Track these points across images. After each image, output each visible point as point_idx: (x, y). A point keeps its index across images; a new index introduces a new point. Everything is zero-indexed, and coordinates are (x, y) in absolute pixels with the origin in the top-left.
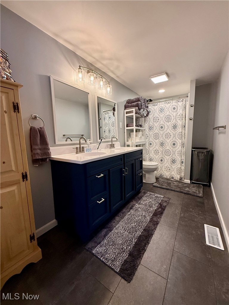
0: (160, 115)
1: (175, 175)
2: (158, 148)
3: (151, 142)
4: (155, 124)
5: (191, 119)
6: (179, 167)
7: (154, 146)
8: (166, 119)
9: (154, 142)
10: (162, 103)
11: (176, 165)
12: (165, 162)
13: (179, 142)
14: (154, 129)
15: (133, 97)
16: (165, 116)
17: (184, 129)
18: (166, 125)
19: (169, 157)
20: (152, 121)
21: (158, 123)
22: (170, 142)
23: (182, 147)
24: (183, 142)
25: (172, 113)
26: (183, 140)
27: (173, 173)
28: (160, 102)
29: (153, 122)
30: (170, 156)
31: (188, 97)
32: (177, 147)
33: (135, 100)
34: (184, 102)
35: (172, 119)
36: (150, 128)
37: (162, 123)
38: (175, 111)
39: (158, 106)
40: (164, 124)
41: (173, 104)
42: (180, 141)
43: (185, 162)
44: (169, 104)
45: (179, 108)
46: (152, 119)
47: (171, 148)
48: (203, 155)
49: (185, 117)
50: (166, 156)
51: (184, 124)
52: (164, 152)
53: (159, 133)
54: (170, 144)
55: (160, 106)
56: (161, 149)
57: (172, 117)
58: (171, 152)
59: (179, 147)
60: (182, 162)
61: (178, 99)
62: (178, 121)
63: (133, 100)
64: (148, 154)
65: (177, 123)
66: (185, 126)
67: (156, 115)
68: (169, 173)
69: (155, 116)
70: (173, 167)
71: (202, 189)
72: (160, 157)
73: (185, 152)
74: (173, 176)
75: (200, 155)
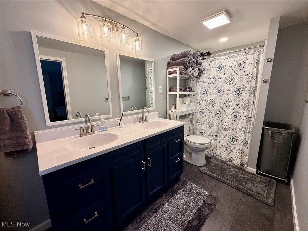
0: (218, 74)
1: (234, 158)
2: (212, 119)
3: (203, 111)
4: (210, 86)
5: (266, 82)
6: (241, 148)
7: (208, 116)
8: (226, 81)
9: (207, 110)
10: (222, 57)
11: (237, 145)
12: (222, 139)
13: (243, 114)
14: (209, 94)
15: (178, 51)
16: (224, 76)
17: (253, 96)
18: (225, 89)
19: (227, 133)
20: (207, 82)
21: (215, 85)
22: (231, 113)
23: (247, 121)
24: (250, 115)
25: (236, 72)
26: (250, 112)
27: (231, 155)
28: (218, 56)
29: (207, 84)
30: (229, 132)
31: (263, 46)
32: (241, 121)
33: (180, 55)
34: (256, 55)
35: (235, 81)
36: (204, 92)
37: (220, 85)
38: (241, 68)
39: (215, 61)
40: (222, 87)
41: (239, 58)
42: (246, 113)
43: (251, 144)
44: (233, 59)
45: (247, 64)
46: (207, 80)
47: (231, 121)
48: (281, 137)
49: (257, 78)
50: (223, 131)
51: (254, 89)
52: (220, 125)
53: (215, 100)
54: (229, 115)
55: (219, 61)
56: (217, 121)
57: (236, 78)
58: (231, 126)
59: (242, 121)
60: (247, 143)
61: (247, 51)
62: (245, 83)
63: (178, 55)
64: (200, 126)
65: (242, 86)
66: (254, 92)
67: (213, 74)
68: (226, 154)
69: (210, 76)
70: (233, 147)
71: (274, 188)
72: (214, 131)
73: (253, 129)
74: (232, 158)
75: (277, 136)
